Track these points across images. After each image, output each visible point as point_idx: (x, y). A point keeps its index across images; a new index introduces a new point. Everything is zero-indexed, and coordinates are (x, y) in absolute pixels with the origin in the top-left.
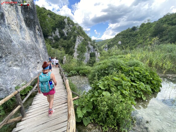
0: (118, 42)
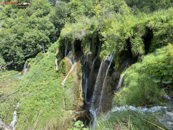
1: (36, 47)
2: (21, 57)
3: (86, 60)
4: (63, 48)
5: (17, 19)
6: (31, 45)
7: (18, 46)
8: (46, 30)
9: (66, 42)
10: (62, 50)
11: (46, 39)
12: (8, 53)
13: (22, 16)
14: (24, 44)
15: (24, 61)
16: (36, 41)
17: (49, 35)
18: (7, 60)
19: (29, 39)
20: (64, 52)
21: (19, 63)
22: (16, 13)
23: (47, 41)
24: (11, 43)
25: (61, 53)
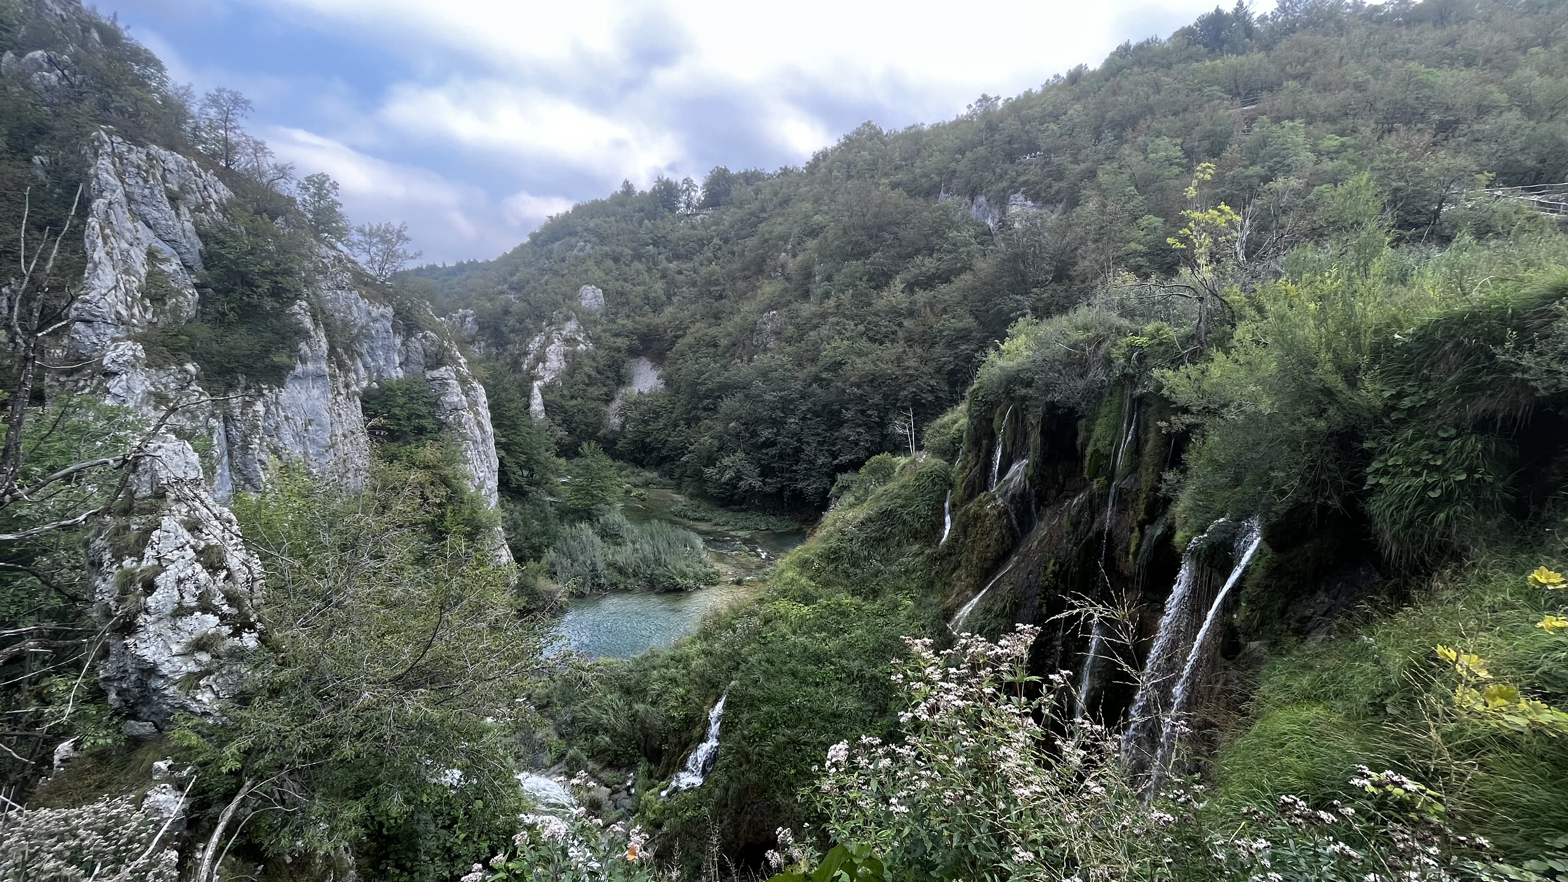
0: (577, 288)
1: (882, 424)
2: (820, 462)
3: (1102, 523)
4: (984, 442)
5: (831, 303)
6: (863, 412)
7: (817, 414)
8: (938, 349)
9: (1003, 414)
10: (979, 450)
11: (932, 391)
12: (773, 444)
13: (851, 291)
14: (836, 407)
15: (826, 480)
16: (886, 397)
17: (952, 373)
18: (766, 472)
19: (859, 386)
20: (989, 465)
21: (810, 487)
22: (829, 278)
23: (938, 398)
24: (791, 401)
25: (975, 465)
